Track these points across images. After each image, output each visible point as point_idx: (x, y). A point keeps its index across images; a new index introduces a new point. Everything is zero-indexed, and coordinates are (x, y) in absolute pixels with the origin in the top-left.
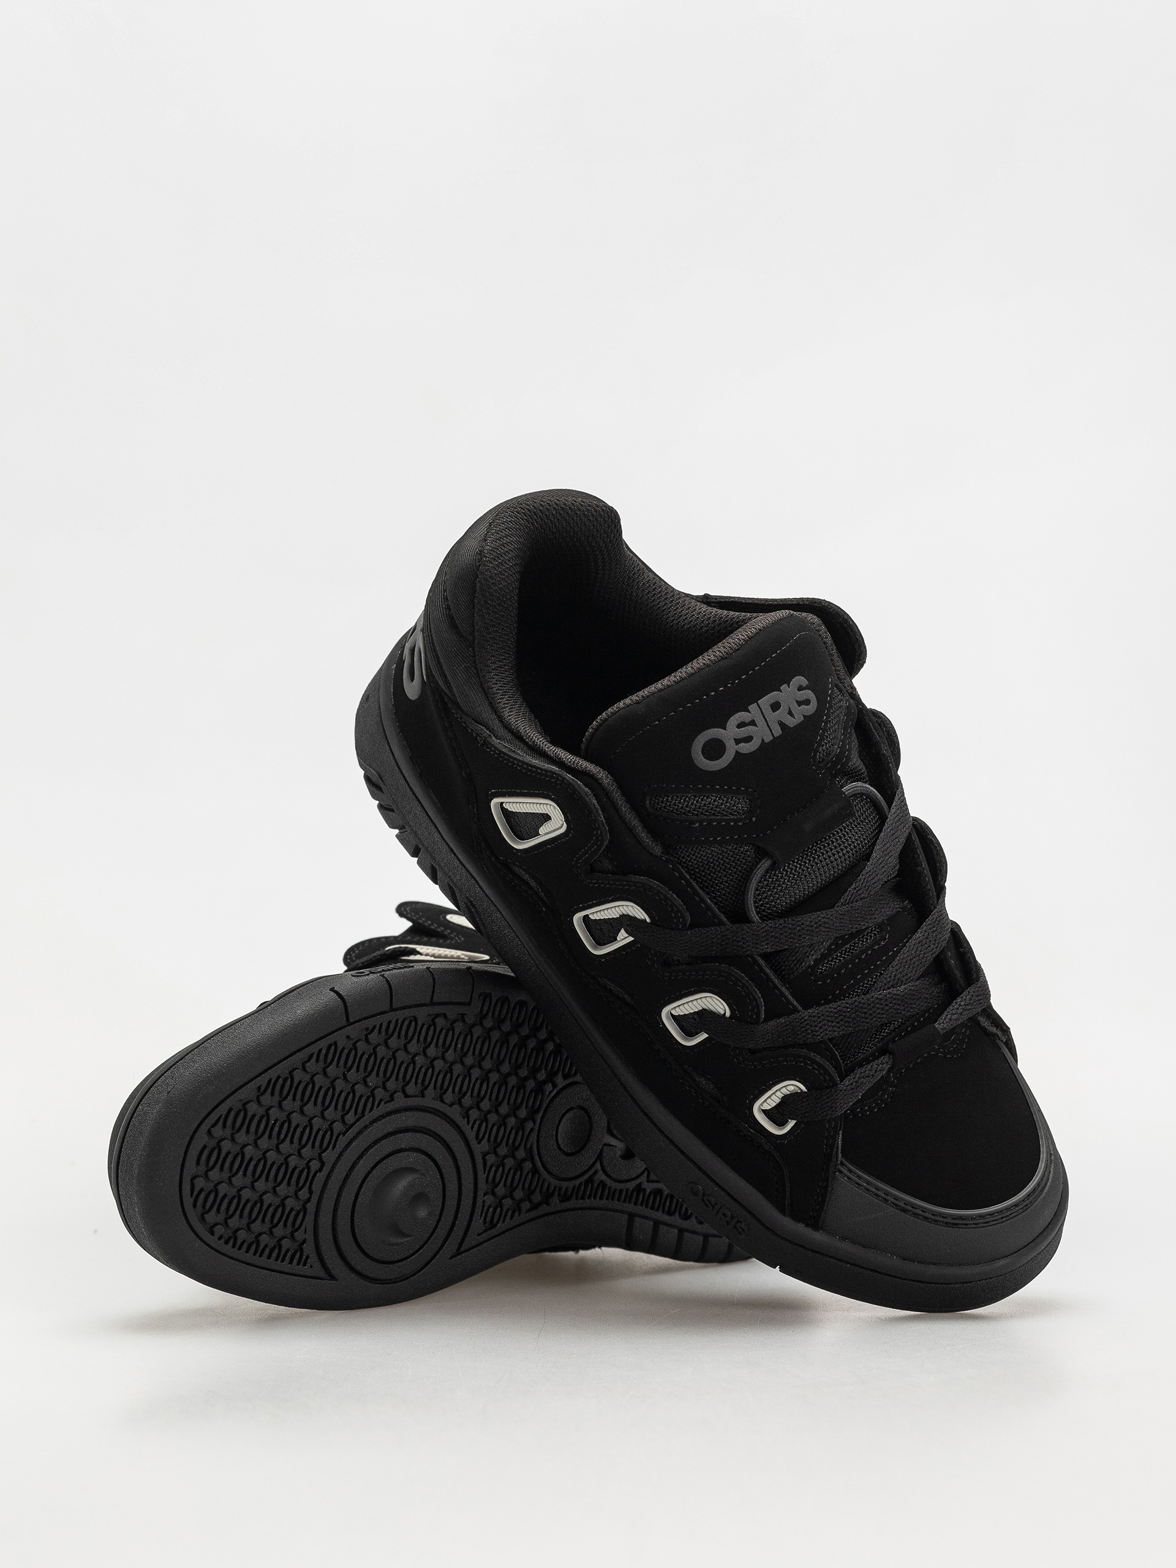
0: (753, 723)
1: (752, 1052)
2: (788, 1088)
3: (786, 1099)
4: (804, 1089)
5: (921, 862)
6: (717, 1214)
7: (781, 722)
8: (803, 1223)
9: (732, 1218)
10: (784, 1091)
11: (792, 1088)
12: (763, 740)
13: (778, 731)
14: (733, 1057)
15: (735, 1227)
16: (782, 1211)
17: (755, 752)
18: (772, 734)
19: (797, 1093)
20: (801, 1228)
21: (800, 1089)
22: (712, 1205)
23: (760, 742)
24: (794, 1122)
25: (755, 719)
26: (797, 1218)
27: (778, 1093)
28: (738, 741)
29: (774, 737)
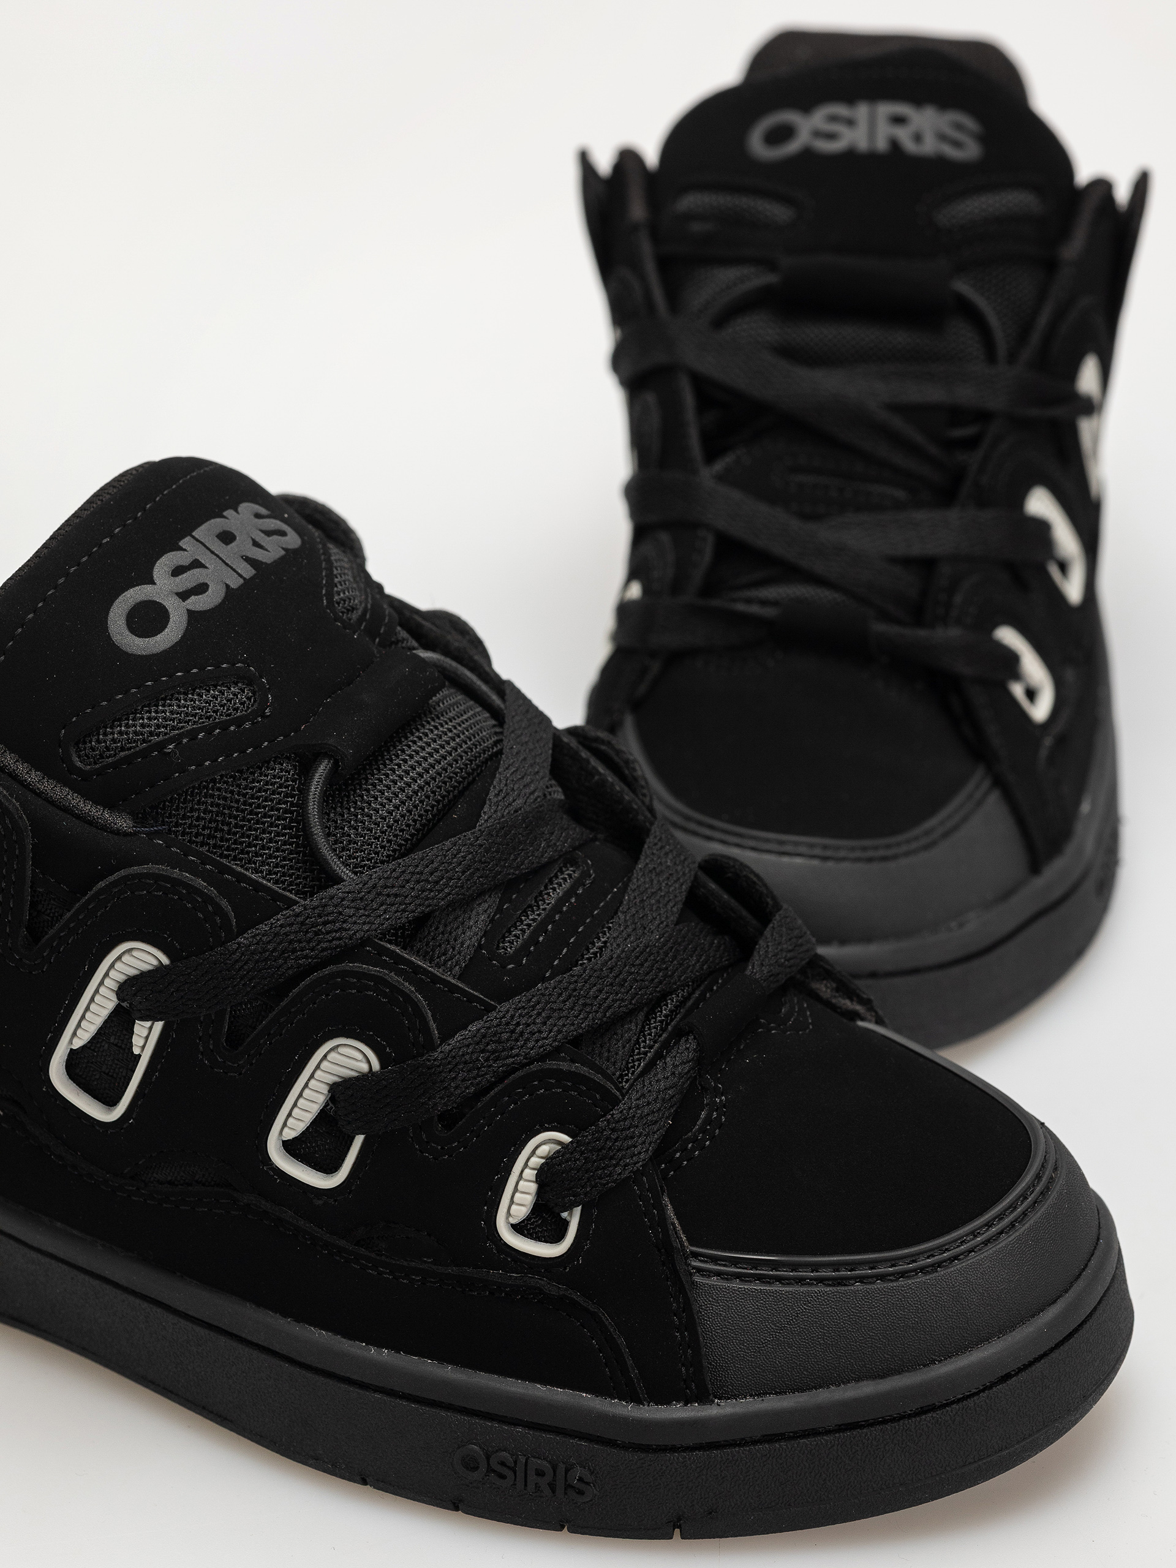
0: (196, 564)
1: (449, 1119)
2: (539, 1152)
3: (546, 1176)
4: (565, 1138)
5: (594, 768)
6: (526, 1485)
7: (247, 557)
8: (678, 1401)
9: (555, 1468)
10: (536, 1161)
11: (545, 1150)
12: (227, 586)
13: (248, 572)
14: (421, 1151)
15: (568, 1486)
16: (638, 1401)
17: (220, 604)
18: (241, 576)
19: (558, 1152)
20: (677, 1412)
21: (559, 1143)
22: (509, 1467)
23: (224, 590)
24: (577, 1211)
25: (198, 558)
26: (664, 1399)
27: (527, 1171)
28: (184, 596)
29: (244, 579)
